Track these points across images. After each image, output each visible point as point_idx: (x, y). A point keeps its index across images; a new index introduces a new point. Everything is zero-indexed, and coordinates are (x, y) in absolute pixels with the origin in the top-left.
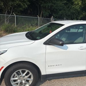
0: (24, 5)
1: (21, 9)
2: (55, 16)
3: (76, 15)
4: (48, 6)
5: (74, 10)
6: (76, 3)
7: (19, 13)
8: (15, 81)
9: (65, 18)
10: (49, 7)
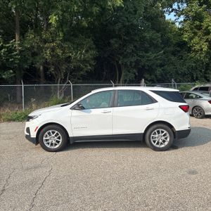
0: (86, 66)
1: (82, 73)
2: (149, 79)
3: (201, 71)
4: (131, 62)
5: (195, 62)
6: (197, 47)
7: (79, 79)
8: (47, 140)
9: (173, 80)
10: (134, 64)
